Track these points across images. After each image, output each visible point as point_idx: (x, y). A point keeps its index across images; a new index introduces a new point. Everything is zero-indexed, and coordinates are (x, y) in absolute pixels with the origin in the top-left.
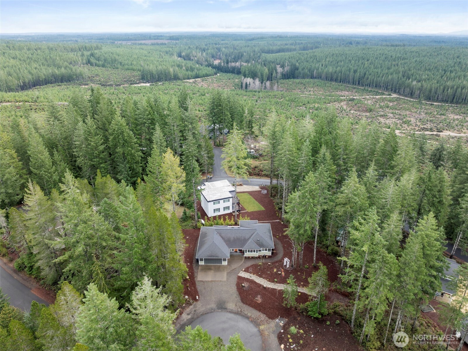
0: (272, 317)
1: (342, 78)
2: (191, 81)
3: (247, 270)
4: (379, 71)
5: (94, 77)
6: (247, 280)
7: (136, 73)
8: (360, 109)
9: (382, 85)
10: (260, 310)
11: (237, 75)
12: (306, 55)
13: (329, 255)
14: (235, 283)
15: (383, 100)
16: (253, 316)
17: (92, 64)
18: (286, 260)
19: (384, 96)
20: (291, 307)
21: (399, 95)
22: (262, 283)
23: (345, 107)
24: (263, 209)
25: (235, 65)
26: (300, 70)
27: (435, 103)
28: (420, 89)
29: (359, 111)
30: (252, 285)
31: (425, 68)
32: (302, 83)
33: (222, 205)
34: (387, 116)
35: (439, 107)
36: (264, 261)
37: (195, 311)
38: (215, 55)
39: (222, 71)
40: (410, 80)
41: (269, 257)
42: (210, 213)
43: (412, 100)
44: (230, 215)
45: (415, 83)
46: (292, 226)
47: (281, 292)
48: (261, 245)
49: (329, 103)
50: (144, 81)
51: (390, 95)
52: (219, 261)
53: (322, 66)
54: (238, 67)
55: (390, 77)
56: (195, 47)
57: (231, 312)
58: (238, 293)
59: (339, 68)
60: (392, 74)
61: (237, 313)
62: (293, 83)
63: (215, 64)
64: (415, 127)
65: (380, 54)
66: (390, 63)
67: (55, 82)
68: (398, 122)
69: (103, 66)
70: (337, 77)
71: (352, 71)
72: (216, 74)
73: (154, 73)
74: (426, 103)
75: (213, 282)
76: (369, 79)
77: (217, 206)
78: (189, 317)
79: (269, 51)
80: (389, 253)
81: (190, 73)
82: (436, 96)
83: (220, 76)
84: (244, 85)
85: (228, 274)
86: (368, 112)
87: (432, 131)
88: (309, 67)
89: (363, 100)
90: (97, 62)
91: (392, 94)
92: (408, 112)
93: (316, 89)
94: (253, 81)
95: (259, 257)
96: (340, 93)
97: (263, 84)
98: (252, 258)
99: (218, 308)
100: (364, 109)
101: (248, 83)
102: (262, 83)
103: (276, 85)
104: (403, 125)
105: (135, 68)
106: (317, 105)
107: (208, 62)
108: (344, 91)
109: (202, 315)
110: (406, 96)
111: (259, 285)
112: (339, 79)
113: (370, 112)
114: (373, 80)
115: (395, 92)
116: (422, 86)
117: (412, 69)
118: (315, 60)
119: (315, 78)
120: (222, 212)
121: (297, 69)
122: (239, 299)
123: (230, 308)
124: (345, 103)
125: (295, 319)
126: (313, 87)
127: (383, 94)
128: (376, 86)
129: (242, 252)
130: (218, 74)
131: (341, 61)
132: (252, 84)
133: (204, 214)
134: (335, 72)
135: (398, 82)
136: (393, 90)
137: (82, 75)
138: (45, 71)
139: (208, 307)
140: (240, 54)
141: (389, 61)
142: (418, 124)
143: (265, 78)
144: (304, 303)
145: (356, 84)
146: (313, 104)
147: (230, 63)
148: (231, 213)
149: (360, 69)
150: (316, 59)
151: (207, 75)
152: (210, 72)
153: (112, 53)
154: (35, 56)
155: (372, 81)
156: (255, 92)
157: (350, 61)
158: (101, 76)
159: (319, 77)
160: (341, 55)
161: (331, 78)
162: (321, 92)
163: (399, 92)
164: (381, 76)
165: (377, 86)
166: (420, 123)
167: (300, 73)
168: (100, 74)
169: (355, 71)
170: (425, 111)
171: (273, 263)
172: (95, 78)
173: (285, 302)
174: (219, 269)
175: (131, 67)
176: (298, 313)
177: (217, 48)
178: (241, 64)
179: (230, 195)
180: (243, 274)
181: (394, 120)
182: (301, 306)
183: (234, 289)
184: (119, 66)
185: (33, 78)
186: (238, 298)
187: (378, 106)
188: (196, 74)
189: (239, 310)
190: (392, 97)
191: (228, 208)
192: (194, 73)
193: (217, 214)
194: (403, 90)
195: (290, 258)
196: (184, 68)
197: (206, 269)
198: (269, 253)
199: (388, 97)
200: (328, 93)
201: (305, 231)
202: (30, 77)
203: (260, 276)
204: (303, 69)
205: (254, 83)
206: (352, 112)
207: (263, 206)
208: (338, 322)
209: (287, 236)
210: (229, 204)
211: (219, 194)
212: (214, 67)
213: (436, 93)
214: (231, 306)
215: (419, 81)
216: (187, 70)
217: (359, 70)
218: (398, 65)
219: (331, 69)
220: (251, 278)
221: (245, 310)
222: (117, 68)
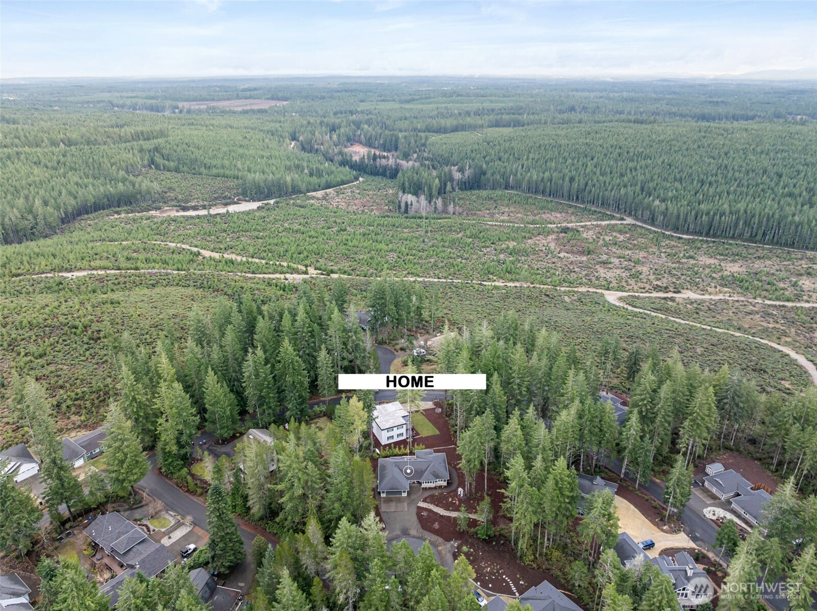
0: (448, 539)
1: (552, 190)
2: (320, 194)
3: (425, 501)
4: (608, 180)
5: (166, 193)
6: (426, 509)
7: (232, 183)
8: (574, 249)
9: (611, 203)
10: (437, 535)
11: (389, 181)
12: (498, 147)
13: (501, 482)
14: (415, 512)
15: (612, 228)
17: (158, 168)
18: (460, 489)
19: (613, 222)
20: (464, 531)
21: (635, 220)
22: (439, 512)
23: (552, 245)
24: (437, 432)
25: (386, 163)
26: (489, 175)
27: (685, 236)
28: (665, 214)
29: (572, 252)
30: (431, 514)
31: (675, 176)
32: (491, 198)
33: (396, 432)
34: (610, 263)
35: (688, 243)
36: (440, 491)
38: (352, 137)
39: (365, 172)
40: (651, 198)
41: (445, 487)
42: (384, 441)
43: (653, 229)
44: (404, 442)
45: (657, 202)
46: (464, 461)
47: (455, 519)
48: (437, 476)
49: (531, 238)
50: (247, 199)
51: (622, 219)
52: (400, 493)
53: (523, 167)
54: (391, 166)
55: (623, 191)
56: (318, 122)
57: (414, 537)
58: (418, 521)
59: (547, 174)
60: (625, 186)
61: (418, 538)
62: (478, 197)
63: (354, 159)
64: (646, 285)
65: (612, 147)
66: (624, 166)
67: (109, 206)
68: (624, 275)
69: (177, 170)
70: (545, 188)
71: (567, 179)
72: (356, 179)
73: (262, 185)
74: (672, 236)
75: (395, 512)
76: (592, 193)
77: (390, 434)
79: (441, 128)
80: (532, 487)
81: (314, 180)
82: (686, 225)
83: (363, 182)
84: (403, 205)
85: (408, 504)
86: (585, 255)
87: (667, 292)
88: (502, 170)
89: (581, 229)
90: (167, 162)
91: (625, 217)
92: (642, 254)
93: (513, 210)
94: (417, 199)
95: (435, 488)
96: (549, 215)
97: (432, 203)
98: (430, 488)
99: (403, 534)
100: (581, 249)
101: (409, 203)
102: (430, 202)
103: (452, 206)
104: (630, 282)
105: (228, 172)
106: (512, 244)
107: (342, 156)
108: (555, 211)
110: (645, 222)
111: (436, 514)
112: (548, 190)
113: (588, 254)
114: (598, 195)
115: (630, 215)
116: (667, 209)
117: (656, 177)
118: (511, 157)
119: (512, 188)
120: (396, 439)
121: (485, 174)
122: (419, 526)
123: (413, 534)
124: (554, 237)
125: (467, 540)
126: (508, 205)
127: (612, 217)
128: (602, 204)
129: (420, 483)
130: (361, 179)
131: (551, 159)
132: (414, 203)
133: (377, 444)
134: (542, 180)
135: (634, 199)
136: (628, 212)
137: (150, 193)
138: (94, 190)
139: (395, 533)
140: (394, 139)
141: (624, 161)
142: (652, 277)
143: (435, 192)
144: (474, 527)
145: (573, 200)
146: (507, 243)
147: (378, 160)
148: (404, 440)
149: (579, 176)
150: (514, 154)
151: (343, 183)
152: (348, 178)
153: (186, 144)
154: (69, 158)
155: (596, 196)
156: (421, 218)
157: (565, 159)
158: (177, 190)
159: (517, 186)
160: (552, 148)
161: (535, 189)
162: (519, 215)
163: (635, 215)
164: (610, 188)
165: (604, 203)
166: (654, 277)
167: (488, 180)
168: (175, 186)
169: (572, 179)
170: (668, 250)
171: (448, 493)
172: (168, 194)
173: (458, 527)
174: (400, 500)
175: (222, 171)
176: (470, 536)
177: (354, 122)
178: (396, 162)
179: (403, 421)
180: (422, 504)
181: (618, 271)
182: (472, 530)
183: (414, 518)
184: (203, 170)
185: (77, 203)
187: (601, 242)
188: (327, 181)
189: (421, 535)
190: (624, 222)
191: (402, 434)
192: (323, 180)
193: (391, 441)
194: (640, 213)
195: (464, 488)
196: (306, 171)
197: (388, 500)
198: (445, 484)
199: (619, 222)
200: (531, 218)
201: (475, 465)
202: (73, 202)
203: (437, 505)
204: (493, 175)
205: (418, 202)
206: (562, 255)
207: (438, 429)
208: (502, 542)
209: (460, 469)
210: (403, 430)
211: (392, 421)
212: (353, 166)
213: (685, 221)
214: (413, 532)
215: (663, 201)
216: (311, 175)
217: (577, 179)
218: (636, 169)
219: (535, 175)
220: (429, 508)
221: (425, 535)
222: (200, 174)
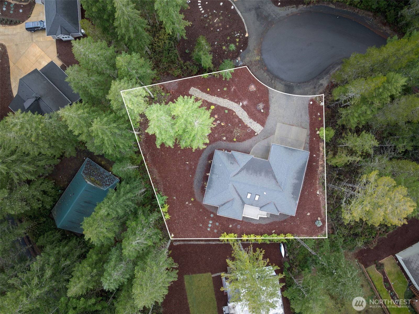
3: (253, 133)
14: (269, 117)
16: (263, 72)
37: (315, 88)
57: (281, 80)
58: (270, 102)
75: (291, 123)
78: (321, 82)
85: (274, 133)
109: (308, 81)
111: (245, 109)
123: (281, 85)
180: (258, 128)
183: (273, 109)
186: (271, 96)
189: (273, 81)
203: (241, 121)
220: (251, 120)
221: (268, 80)
